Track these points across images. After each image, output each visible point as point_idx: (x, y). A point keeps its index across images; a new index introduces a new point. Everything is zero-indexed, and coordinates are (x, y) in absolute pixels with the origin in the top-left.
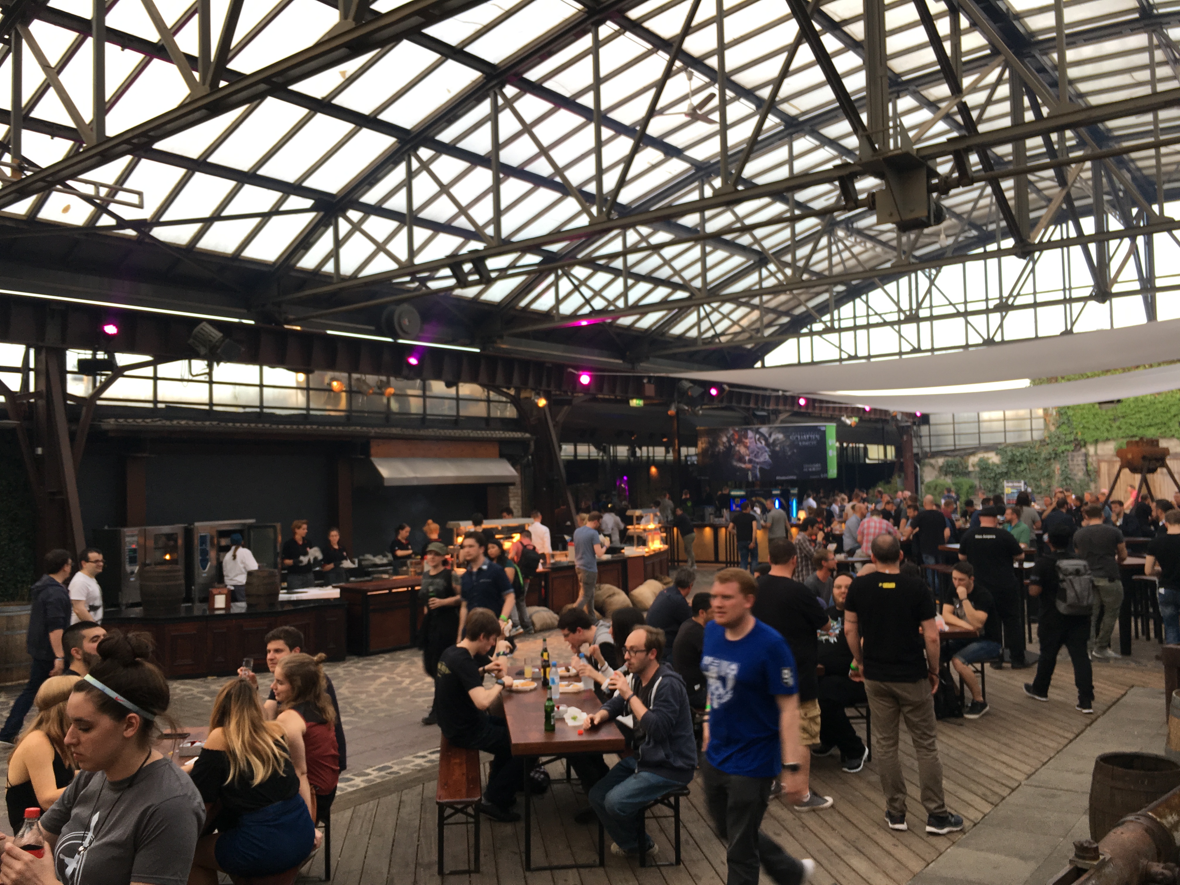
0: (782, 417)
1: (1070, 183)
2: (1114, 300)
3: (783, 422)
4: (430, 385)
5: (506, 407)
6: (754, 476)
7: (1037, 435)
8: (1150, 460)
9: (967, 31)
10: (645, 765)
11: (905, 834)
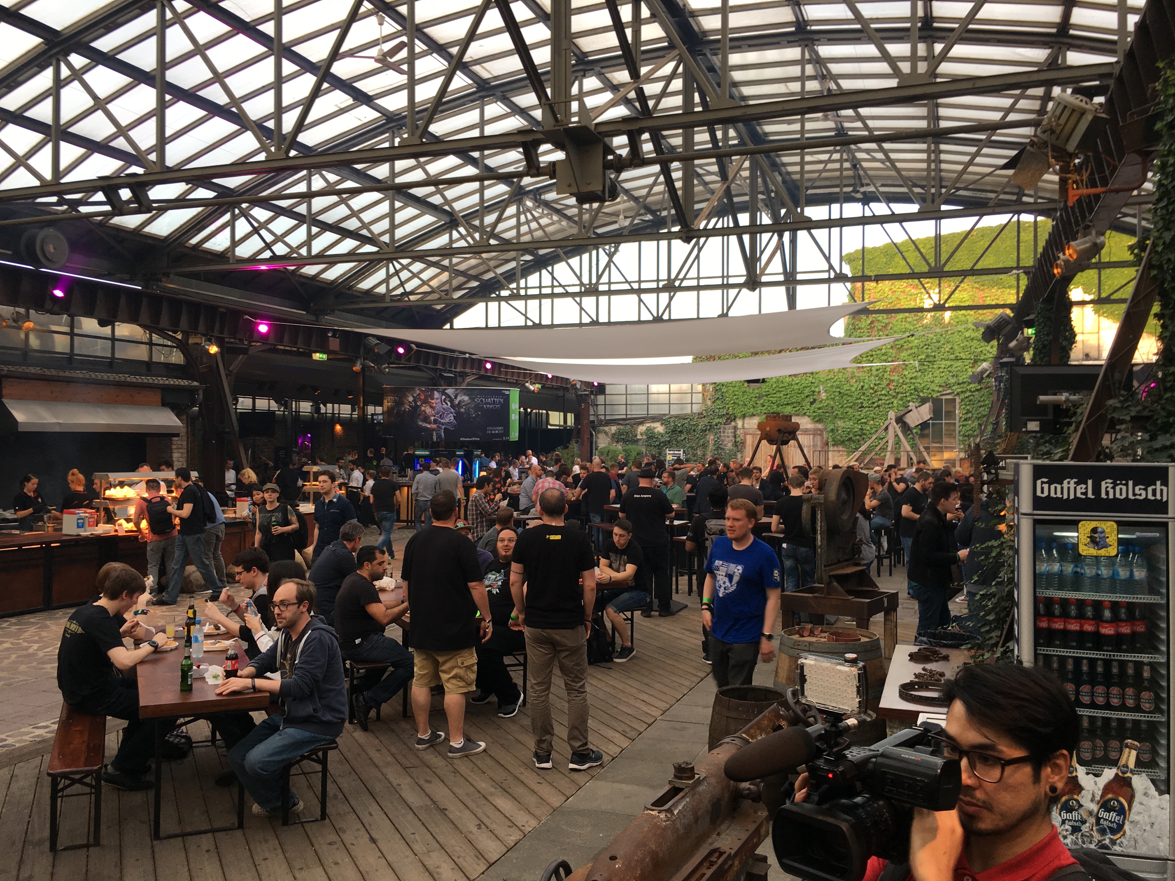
0: (468, 380)
1: (730, 178)
2: (764, 289)
3: (469, 384)
4: (80, 322)
5: (171, 353)
6: (439, 436)
7: (696, 409)
8: (785, 433)
9: (647, 21)
10: (290, 721)
11: (549, 771)
